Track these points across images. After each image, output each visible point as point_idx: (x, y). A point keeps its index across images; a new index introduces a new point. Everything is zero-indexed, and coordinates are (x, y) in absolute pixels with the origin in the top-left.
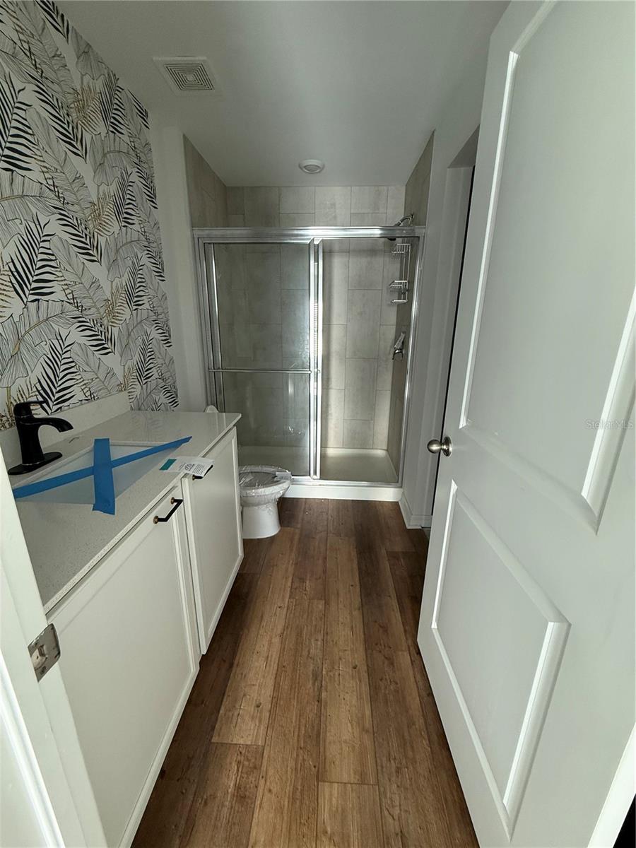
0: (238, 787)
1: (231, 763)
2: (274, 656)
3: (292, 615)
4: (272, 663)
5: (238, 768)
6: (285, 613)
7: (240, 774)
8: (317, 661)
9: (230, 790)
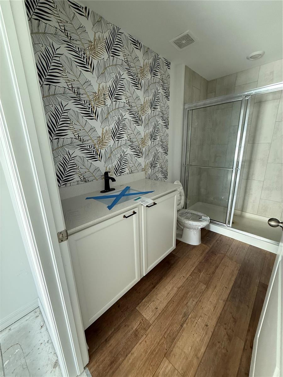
0: (136, 330)
1: (138, 320)
2: (171, 295)
3: (187, 283)
4: (169, 297)
5: (139, 324)
6: (185, 280)
7: (139, 326)
8: (189, 309)
9: (134, 329)
